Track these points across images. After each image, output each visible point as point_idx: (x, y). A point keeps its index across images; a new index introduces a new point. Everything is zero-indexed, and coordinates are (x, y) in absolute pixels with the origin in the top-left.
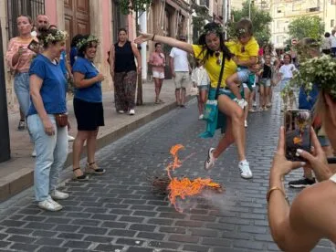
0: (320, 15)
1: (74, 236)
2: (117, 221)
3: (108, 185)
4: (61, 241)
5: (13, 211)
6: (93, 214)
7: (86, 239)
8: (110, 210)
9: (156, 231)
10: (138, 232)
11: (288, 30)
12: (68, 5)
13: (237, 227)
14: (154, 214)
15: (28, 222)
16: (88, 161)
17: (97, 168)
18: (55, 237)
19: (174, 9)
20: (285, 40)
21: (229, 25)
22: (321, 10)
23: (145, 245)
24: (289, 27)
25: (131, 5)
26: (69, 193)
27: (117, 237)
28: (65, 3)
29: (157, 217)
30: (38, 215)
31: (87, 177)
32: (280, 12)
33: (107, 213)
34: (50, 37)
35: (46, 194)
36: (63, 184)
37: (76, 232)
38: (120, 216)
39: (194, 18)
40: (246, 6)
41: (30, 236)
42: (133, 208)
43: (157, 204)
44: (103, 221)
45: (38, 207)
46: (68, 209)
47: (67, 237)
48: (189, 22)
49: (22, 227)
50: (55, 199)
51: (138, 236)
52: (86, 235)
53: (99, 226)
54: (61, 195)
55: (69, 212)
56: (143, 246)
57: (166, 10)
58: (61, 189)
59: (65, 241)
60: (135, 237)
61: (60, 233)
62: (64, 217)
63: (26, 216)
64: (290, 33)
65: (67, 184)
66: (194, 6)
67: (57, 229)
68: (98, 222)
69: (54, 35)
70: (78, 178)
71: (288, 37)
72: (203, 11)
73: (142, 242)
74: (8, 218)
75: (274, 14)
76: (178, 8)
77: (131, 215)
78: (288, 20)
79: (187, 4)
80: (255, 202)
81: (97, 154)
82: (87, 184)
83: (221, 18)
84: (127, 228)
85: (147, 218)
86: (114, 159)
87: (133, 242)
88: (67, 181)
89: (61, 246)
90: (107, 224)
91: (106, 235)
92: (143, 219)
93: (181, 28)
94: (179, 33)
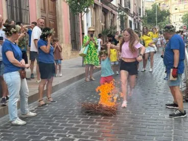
1: (34, 133)
2: (59, 126)
4: (27, 136)
5: (4, 122)
6: (47, 123)
7: (40, 135)
8: (56, 120)
9: (79, 130)
10: (69, 131)
11: (181, 20)
14: (79, 122)
17: (52, 100)
18: (25, 134)
19: (108, 10)
20: (180, 26)
23: (71, 137)
24: (182, 18)
27: (57, 134)
29: (81, 124)
32: (176, 9)
33: (54, 122)
37: (36, 132)
38: (61, 124)
40: (154, 7)
41: (12, 133)
42: (68, 120)
43: (82, 117)
44: (51, 126)
47: (31, 134)
48: (118, 17)
49: (8, 130)
51: (68, 133)
52: (41, 133)
53: (49, 129)
55: (34, 122)
56: (70, 137)
57: (102, 11)
59: (30, 136)
60: (66, 134)
61: (27, 132)
62: (31, 125)
64: (183, 22)
67: (26, 130)
68: (48, 127)
70: (42, 105)
71: (182, 24)
73: (70, 136)
75: (172, 11)
76: (110, 10)
77: (67, 123)
78: (181, 14)
82: (46, 108)
85: (75, 124)
86: (64, 95)
87: (65, 136)
88: (36, 107)
89: (27, 138)
90: (53, 128)
91: (52, 133)
92: (73, 124)
93: (112, 21)
94: (111, 24)
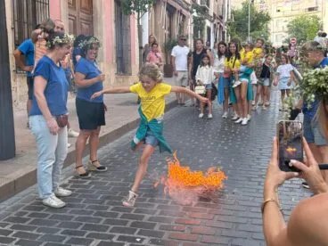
0: (319, 15)
1: (76, 233)
2: (118, 218)
3: (109, 182)
4: (64, 238)
5: (18, 207)
6: (95, 211)
7: (88, 236)
8: (112, 207)
9: (156, 228)
10: (139, 229)
11: (286, 29)
12: (72, 5)
13: (235, 225)
14: (154, 212)
15: (33, 219)
16: (91, 159)
17: (99, 165)
18: (59, 234)
19: (175, 9)
20: (284, 39)
21: (229, 24)
22: (320, 9)
23: (146, 242)
24: (288, 26)
25: (133, 5)
26: (72, 190)
27: (118, 235)
28: (69, 3)
29: (157, 215)
30: (42, 212)
31: (90, 175)
32: (279, 11)
33: (109, 211)
34: (57, 39)
35: (50, 192)
36: (66, 182)
37: (79, 229)
38: (121, 214)
39: (194, 17)
40: (246, 6)
41: (34, 232)
43: (157, 202)
44: (104, 219)
45: (42, 203)
46: (71, 206)
47: (70, 233)
48: (190, 21)
49: (26, 224)
50: (58, 196)
51: (139, 233)
52: (89, 232)
53: (101, 223)
54: (65, 192)
55: (72, 209)
56: (143, 243)
57: (167, 9)
58: (64, 186)
59: (68, 238)
60: (135, 235)
61: (63, 229)
62: (67, 214)
63: (30, 212)
64: (290, 32)
65: (70, 182)
66: (195, 6)
67: (60, 226)
68: (100, 220)
69: (61, 38)
70: (81, 175)
71: (287, 36)
72: (203, 10)
73: (142, 239)
74: (13, 215)
75: (273, 14)
76: (179, 7)
77: (132, 213)
78: (287, 19)
79: (187, 4)
80: (253, 201)
81: (99, 151)
82: (89, 181)
83: (221, 17)
84: (128, 226)
85: (147, 216)
86: (116, 157)
87: (134, 239)
88: (70, 178)
89: (63, 243)
90: (109, 222)
91: (108, 232)
92: (143, 216)
93: (181, 27)
94: (180, 31)
